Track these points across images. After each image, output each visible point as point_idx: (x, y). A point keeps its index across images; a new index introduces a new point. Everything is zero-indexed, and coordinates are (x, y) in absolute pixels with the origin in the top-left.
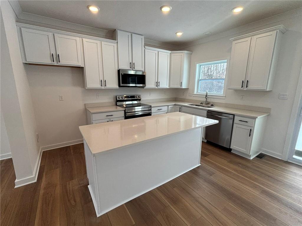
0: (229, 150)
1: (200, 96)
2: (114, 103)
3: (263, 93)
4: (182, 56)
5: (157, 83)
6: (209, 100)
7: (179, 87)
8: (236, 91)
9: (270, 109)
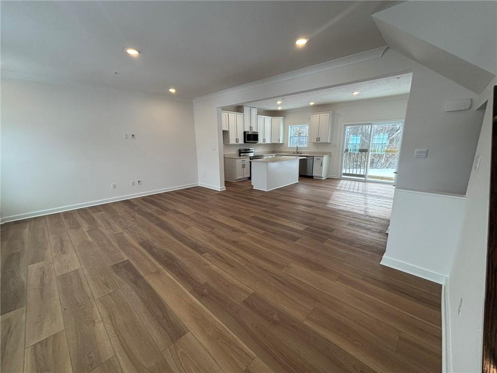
0: (312, 177)
1: (293, 148)
2: (238, 154)
3: (326, 144)
4: (279, 120)
5: (264, 140)
6: (298, 151)
7: (278, 142)
8: (314, 143)
9: (331, 153)
